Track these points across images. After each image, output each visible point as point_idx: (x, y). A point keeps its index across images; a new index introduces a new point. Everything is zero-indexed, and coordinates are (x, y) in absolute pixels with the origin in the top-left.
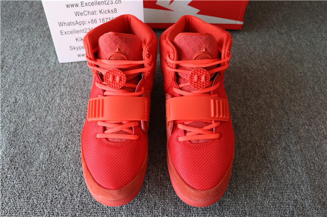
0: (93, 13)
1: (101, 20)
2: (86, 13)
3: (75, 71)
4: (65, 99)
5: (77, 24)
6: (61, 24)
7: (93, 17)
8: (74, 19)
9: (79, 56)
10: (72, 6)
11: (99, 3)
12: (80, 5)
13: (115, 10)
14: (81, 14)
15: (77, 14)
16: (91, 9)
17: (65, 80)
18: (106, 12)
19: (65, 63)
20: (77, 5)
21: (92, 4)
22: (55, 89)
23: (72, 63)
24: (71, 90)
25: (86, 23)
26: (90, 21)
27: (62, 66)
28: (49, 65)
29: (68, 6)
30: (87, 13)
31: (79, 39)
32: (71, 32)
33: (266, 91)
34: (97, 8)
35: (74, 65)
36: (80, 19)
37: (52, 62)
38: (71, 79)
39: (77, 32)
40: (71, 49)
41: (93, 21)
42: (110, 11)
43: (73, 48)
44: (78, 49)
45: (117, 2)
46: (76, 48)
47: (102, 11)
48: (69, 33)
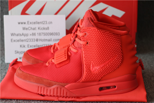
0: (34, 29)
1: (39, 34)
2: (30, 29)
5: (23, 36)
6: (12, 35)
7: (34, 32)
8: (22, 31)
9: (20, 58)
10: (22, 23)
11: (38, 23)
12: (27, 23)
13: (48, 28)
14: (27, 29)
15: (24, 29)
16: (33, 26)
19: (9, 63)
20: (25, 23)
21: (34, 23)
25: (29, 35)
26: (32, 34)
29: (19, 23)
31: (22, 46)
32: (18, 41)
34: (37, 26)
36: (25, 32)
39: (22, 41)
40: (16, 53)
41: (34, 34)
42: (45, 29)
43: (17, 52)
44: (20, 53)
45: (50, 23)
46: (19, 52)
47: (40, 28)
48: (16, 41)
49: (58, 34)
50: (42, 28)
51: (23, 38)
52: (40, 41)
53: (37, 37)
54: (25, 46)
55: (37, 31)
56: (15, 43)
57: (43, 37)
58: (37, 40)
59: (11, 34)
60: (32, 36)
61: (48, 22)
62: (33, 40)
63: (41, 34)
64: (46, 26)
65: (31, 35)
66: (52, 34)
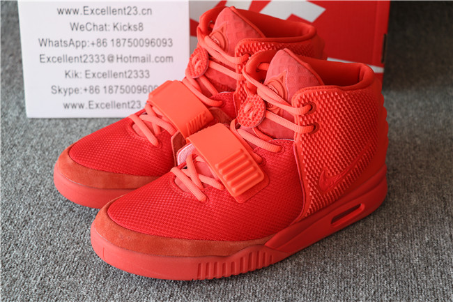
0: (102, 28)
1: (115, 42)
2: (89, 27)
3: (55, 130)
4: (32, 163)
5: (72, 45)
6: (43, 42)
7: (102, 35)
8: (68, 35)
9: (66, 106)
10: (68, 12)
11: (114, 12)
12: (81, 11)
13: (141, 25)
14: (82, 27)
15: (74, 27)
16: (99, 20)
17: (35, 141)
18: (125, 28)
19: (37, 119)
20: (76, 12)
21: (103, 11)
22: (15, 151)
23: (50, 119)
24: (44, 153)
25: (88, 44)
26: (95, 42)
27: (32, 123)
28: (6, 120)
29: (60, 12)
30: (92, 26)
31: (70, 74)
32: (59, 59)
33: (410, 170)
34: (109, 19)
35: (54, 122)
36: (78, 36)
37: (11, 116)
38: (46, 140)
39: (70, 59)
40: (54, 92)
41: (101, 43)
42: (132, 28)
43: (57, 89)
44: (66, 92)
45: (144, 12)
46: (62, 91)
47: (118, 26)
48: (55, 60)
49: (168, 43)
50: (124, 26)
51: (72, 51)
52: (119, 60)
53: (110, 50)
54: (78, 75)
55: (110, 35)
56: (51, 64)
57: (126, 51)
58: (111, 59)
59: (39, 40)
60: (95, 46)
61: (139, 11)
62: (101, 58)
63: (122, 42)
64: (134, 20)
65: (93, 44)
66: (150, 43)
